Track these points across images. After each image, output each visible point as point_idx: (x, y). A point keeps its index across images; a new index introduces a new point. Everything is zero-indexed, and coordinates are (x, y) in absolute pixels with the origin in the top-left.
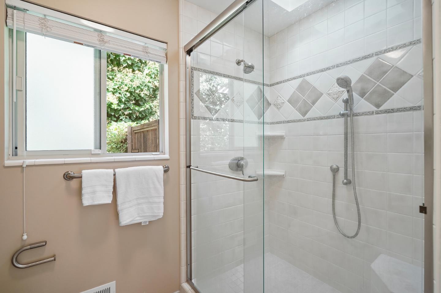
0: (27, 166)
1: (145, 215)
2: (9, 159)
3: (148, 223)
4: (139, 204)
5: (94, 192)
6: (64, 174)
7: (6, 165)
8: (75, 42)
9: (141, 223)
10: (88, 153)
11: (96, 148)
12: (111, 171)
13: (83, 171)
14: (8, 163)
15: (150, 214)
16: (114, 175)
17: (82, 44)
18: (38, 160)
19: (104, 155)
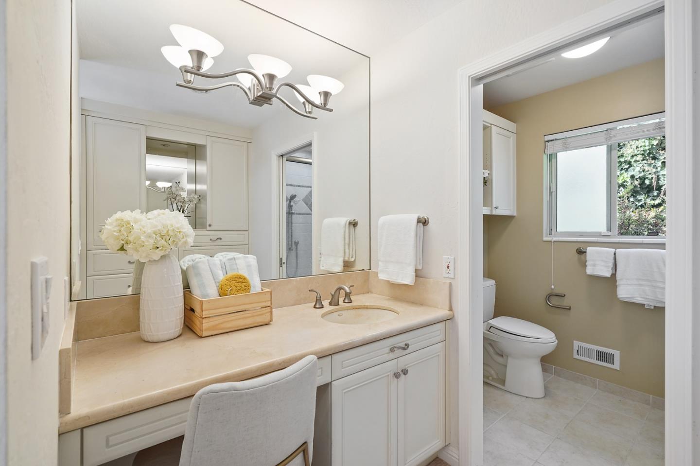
0: (554, 241)
1: (648, 297)
2: (546, 237)
3: (653, 308)
4: (641, 285)
5: (594, 265)
6: (577, 250)
7: (544, 240)
8: (586, 148)
9: (644, 305)
10: (599, 234)
11: (607, 231)
12: (613, 250)
13: (588, 248)
14: (545, 239)
15: (652, 298)
16: (615, 254)
17: (592, 147)
18: (560, 238)
19: (614, 237)
